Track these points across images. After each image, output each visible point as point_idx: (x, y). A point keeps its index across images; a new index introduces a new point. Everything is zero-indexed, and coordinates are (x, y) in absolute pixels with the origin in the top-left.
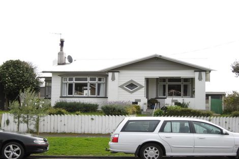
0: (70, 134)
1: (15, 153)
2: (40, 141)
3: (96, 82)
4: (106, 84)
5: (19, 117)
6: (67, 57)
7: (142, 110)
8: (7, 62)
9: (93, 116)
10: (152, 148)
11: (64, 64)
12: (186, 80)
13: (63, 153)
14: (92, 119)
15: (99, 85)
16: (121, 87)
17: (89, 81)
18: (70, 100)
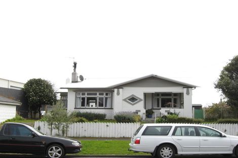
0: (90, 138)
1: (57, 153)
2: (76, 144)
3: (104, 96)
4: (112, 98)
5: (52, 124)
6: (79, 76)
7: (142, 119)
8: (30, 80)
9: (108, 124)
10: (167, 148)
11: (77, 82)
12: (175, 94)
13: (91, 153)
14: (107, 126)
15: (106, 98)
16: (125, 100)
17: (98, 96)
18: (82, 111)
